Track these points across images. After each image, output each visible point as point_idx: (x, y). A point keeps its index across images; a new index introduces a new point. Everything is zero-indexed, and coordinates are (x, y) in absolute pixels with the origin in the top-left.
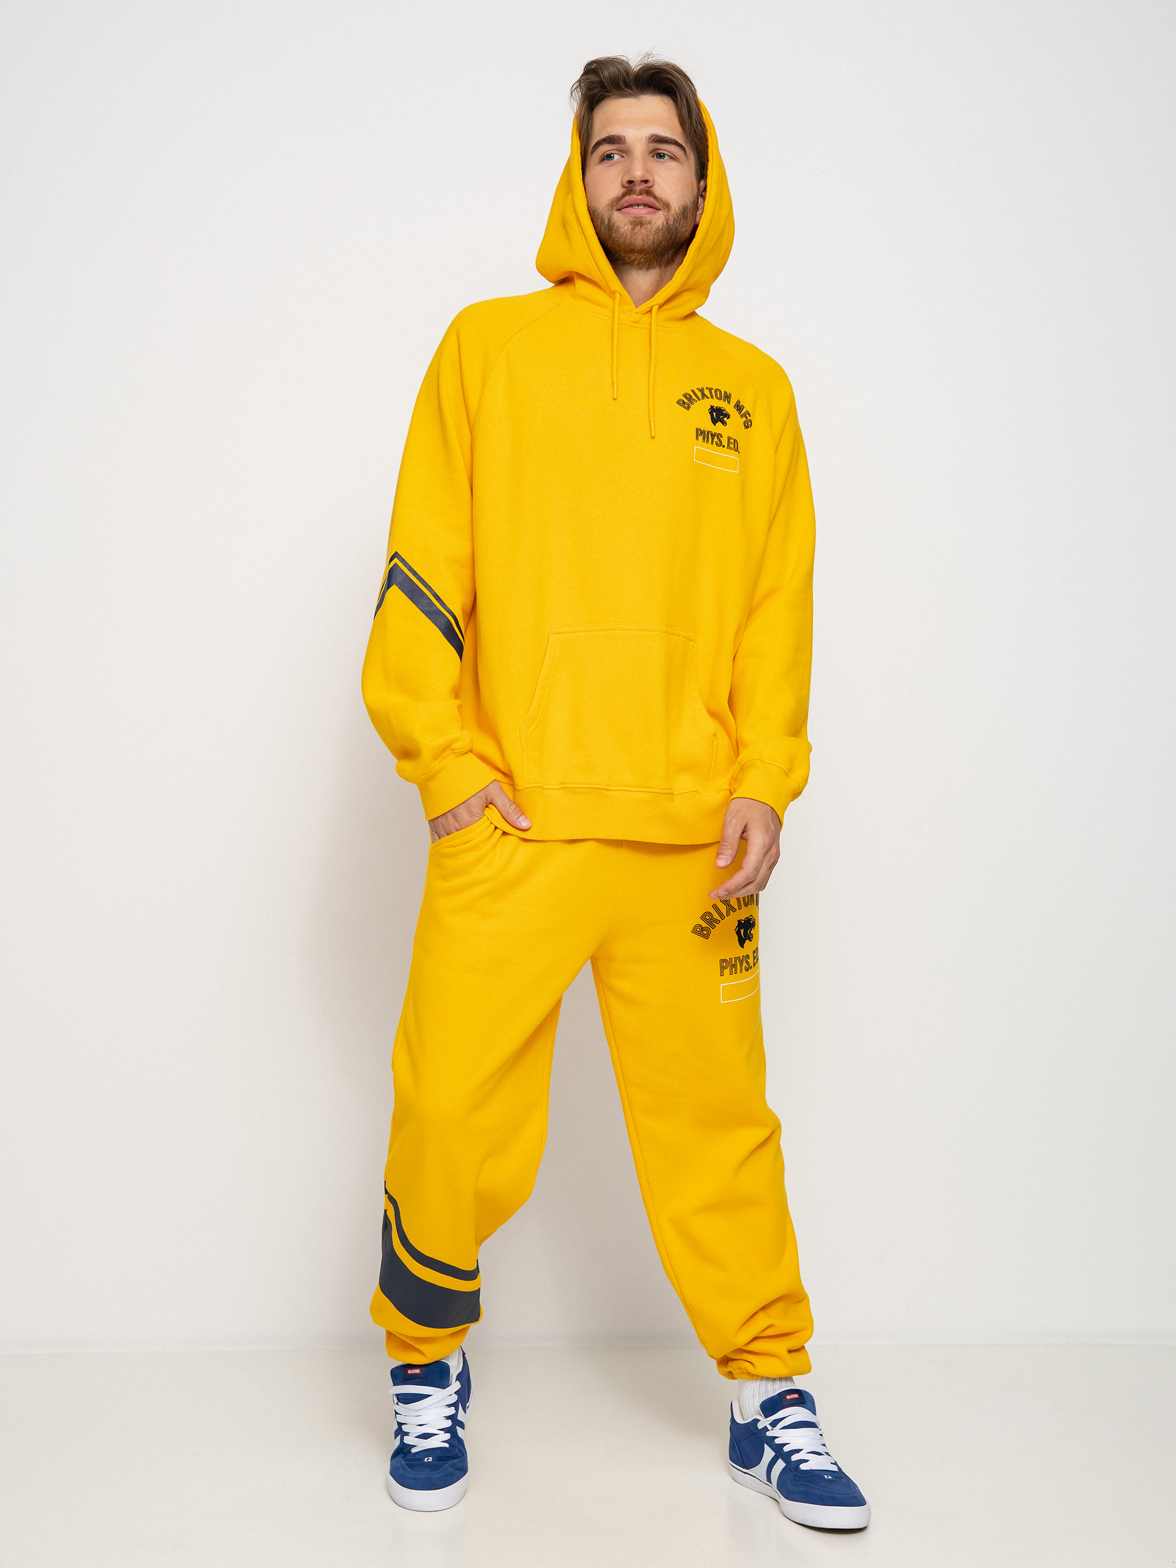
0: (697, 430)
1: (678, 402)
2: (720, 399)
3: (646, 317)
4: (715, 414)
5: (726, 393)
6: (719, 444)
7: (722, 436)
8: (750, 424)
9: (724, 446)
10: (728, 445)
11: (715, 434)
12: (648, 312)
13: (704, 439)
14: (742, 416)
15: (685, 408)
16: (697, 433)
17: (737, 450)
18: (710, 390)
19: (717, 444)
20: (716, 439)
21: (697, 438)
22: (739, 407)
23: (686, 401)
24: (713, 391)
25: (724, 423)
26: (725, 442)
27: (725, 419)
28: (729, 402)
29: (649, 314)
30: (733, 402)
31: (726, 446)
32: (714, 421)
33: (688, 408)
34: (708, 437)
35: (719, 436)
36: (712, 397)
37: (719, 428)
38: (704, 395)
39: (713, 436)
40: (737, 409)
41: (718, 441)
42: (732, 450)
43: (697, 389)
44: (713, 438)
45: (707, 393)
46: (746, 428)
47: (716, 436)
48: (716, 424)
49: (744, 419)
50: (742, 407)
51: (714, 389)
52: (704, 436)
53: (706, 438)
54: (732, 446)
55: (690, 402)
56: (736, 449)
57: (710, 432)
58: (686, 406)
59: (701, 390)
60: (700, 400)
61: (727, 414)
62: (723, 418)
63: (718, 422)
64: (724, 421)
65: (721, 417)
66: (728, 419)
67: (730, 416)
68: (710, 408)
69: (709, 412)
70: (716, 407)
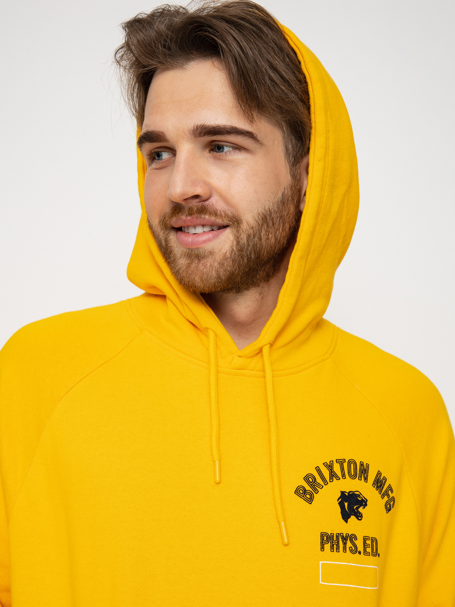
0: (322, 535)
1: (297, 492)
2: (353, 477)
3: (256, 362)
4: (346, 504)
5: (362, 464)
6: (355, 551)
7: (356, 538)
8: (392, 503)
9: (360, 553)
10: (365, 550)
11: (348, 536)
12: (258, 353)
13: (332, 547)
14: (382, 496)
15: (307, 500)
16: (322, 539)
17: (376, 554)
18: (341, 462)
19: (351, 551)
20: (349, 544)
21: (322, 549)
22: (379, 483)
23: (308, 488)
24: (345, 465)
25: (359, 516)
26: (359, 544)
27: (361, 510)
28: (366, 479)
29: (259, 356)
30: (372, 477)
31: (362, 552)
32: (345, 517)
33: (310, 501)
34: (338, 543)
35: (353, 537)
36: (343, 476)
37: (353, 525)
38: (333, 475)
39: (345, 539)
40: (378, 487)
41: (352, 546)
42: (370, 555)
43: (324, 464)
44: (345, 543)
45: (337, 468)
46: (387, 512)
47: (349, 539)
48: (349, 520)
49: (386, 498)
50: (384, 481)
51: (347, 461)
52: (332, 542)
53: (335, 545)
54: (369, 550)
55: (312, 489)
56: (375, 552)
57: (340, 534)
58: (308, 496)
59: (330, 466)
60: (328, 483)
61: (364, 498)
62: (358, 508)
63: (350, 517)
64: (360, 513)
65: (355, 507)
66: (364, 508)
67: (367, 503)
68: (340, 495)
69: (339, 503)
70: (348, 493)
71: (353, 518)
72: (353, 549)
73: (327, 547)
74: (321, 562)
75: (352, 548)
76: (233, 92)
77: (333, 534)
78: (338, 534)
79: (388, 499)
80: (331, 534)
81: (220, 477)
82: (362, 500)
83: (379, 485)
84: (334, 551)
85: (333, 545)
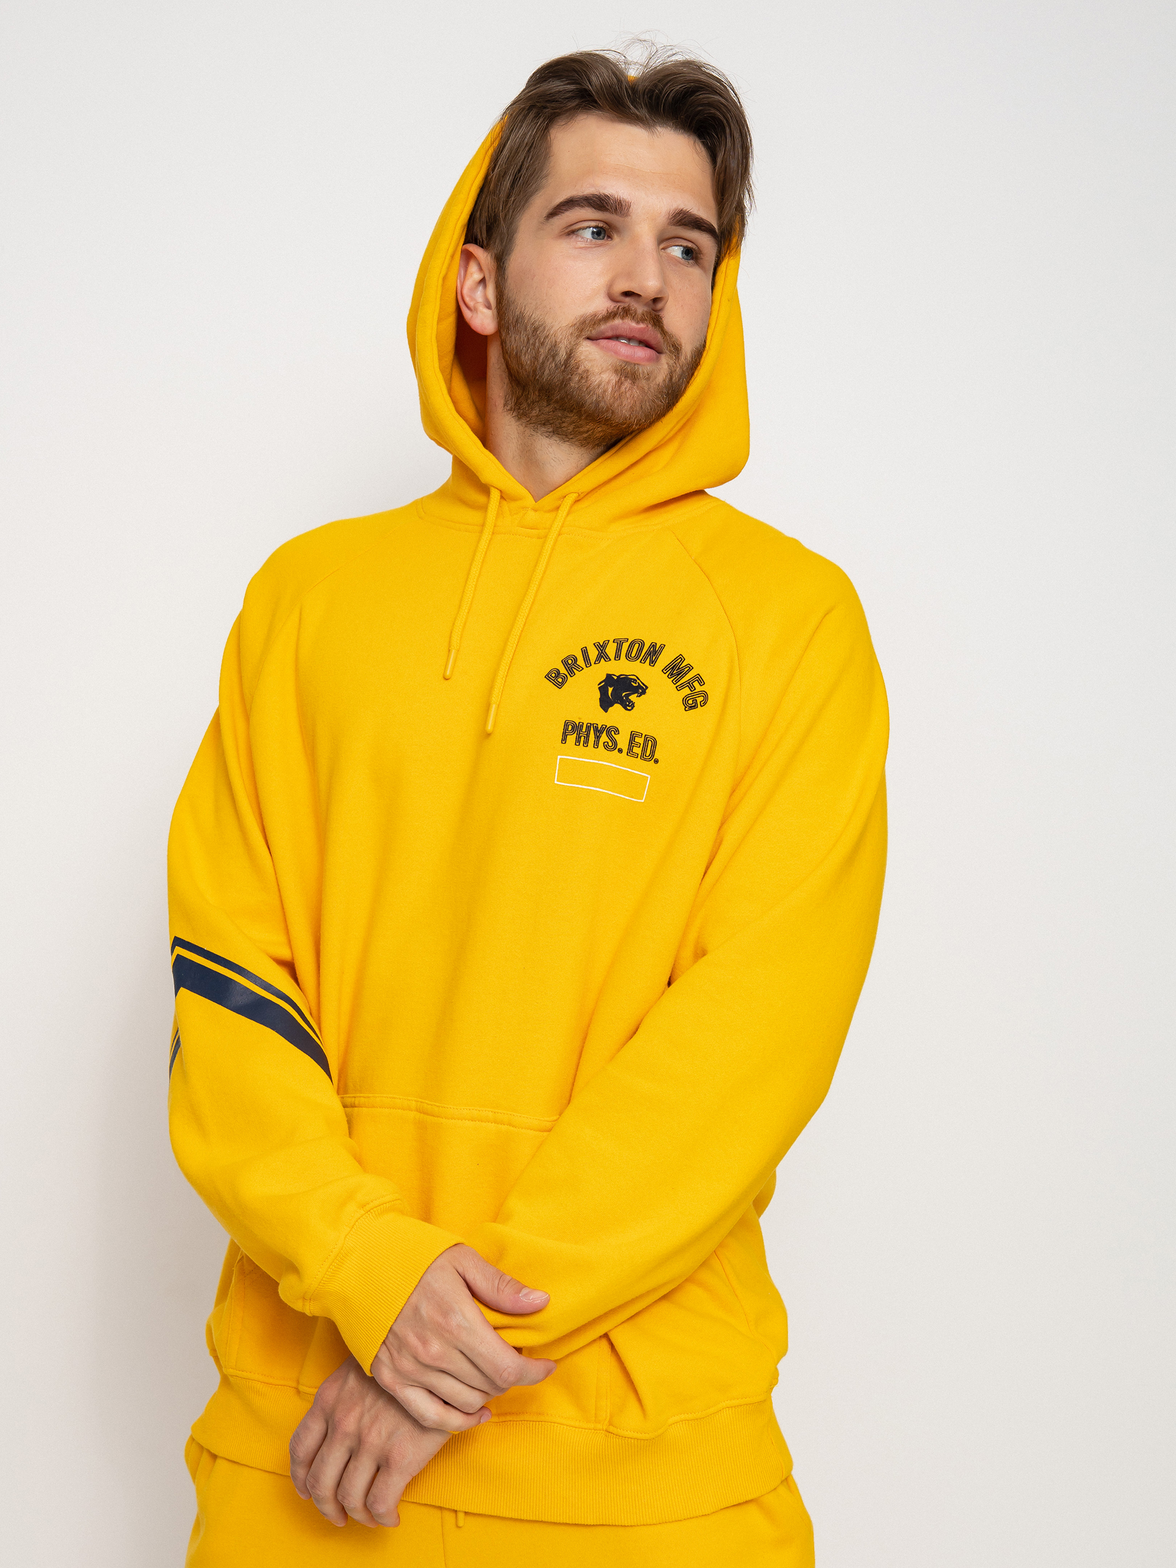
0: (566, 724)
1: (547, 676)
2: (636, 658)
4: (610, 690)
5: (653, 645)
6: (613, 746)
7: (617, 731)
8: (699, 699)
9: (620, 751)
10: (630, 749)
11: (604, 728)
13: (578, 741)
14: (679, 688)
15: (557, 684)
16: (566, 729)
17: (649, 759)
18: (620, 641)
19: (606, 746)
20: (604, 738)
21: (564, 740)
22: (676, 670)
23: (563, 671)
24: (625, 645)
25: (628, 706)
26: (623, 741)
27: (633, 698)
28: (654, 663)
30: (664, 660)
31: (625, 750)
32: (606, 704)
33: (560, 685)
34: (588, 736)
35: (612, 731)
36: (618, 657)
37: (616, 715)
38: (602, 656)
39: (598, 732)
40: (672, 674)
41: (609, 741)
42: (637, 757)
43: (594, 644)
44: (598, 737)
45: (611, 650)
46: (687, 709)
47: (605, 732)
48: (610, 709)
49: (686, 691)
50: (686, 669)
51: (630, 641)
52: (580, 733)
53: (583, 738)
54: (637, 750)
55: (568, 673)
56: (647, 755)
57: (593, 724)
58: (560, 680)
59: (602, 646)
60: (591, 665)
61: (642, 685)
62: (627, 696)
63: (612, 705)
64: (630, 701)
65: (624, 694)
66: (639, 696)
67: (647, 691)
68: (604, 678)
69: (599, 688)
70: (618, 677)
71: (617, 707)
72: (610, 744)
73: (572, 738)
74: (559, 757)
75: (608, 743)
76: (713, 185)
77: (583, 723)
78: (591, 724)
79: (691, 692)
80: (579, 723)
81: (452, 672)
82: (639, 687)
83: (675, 672)
84: (579, 745)
85: (580, 737)
